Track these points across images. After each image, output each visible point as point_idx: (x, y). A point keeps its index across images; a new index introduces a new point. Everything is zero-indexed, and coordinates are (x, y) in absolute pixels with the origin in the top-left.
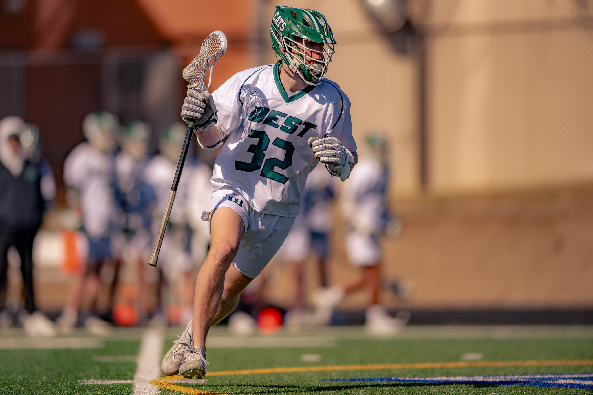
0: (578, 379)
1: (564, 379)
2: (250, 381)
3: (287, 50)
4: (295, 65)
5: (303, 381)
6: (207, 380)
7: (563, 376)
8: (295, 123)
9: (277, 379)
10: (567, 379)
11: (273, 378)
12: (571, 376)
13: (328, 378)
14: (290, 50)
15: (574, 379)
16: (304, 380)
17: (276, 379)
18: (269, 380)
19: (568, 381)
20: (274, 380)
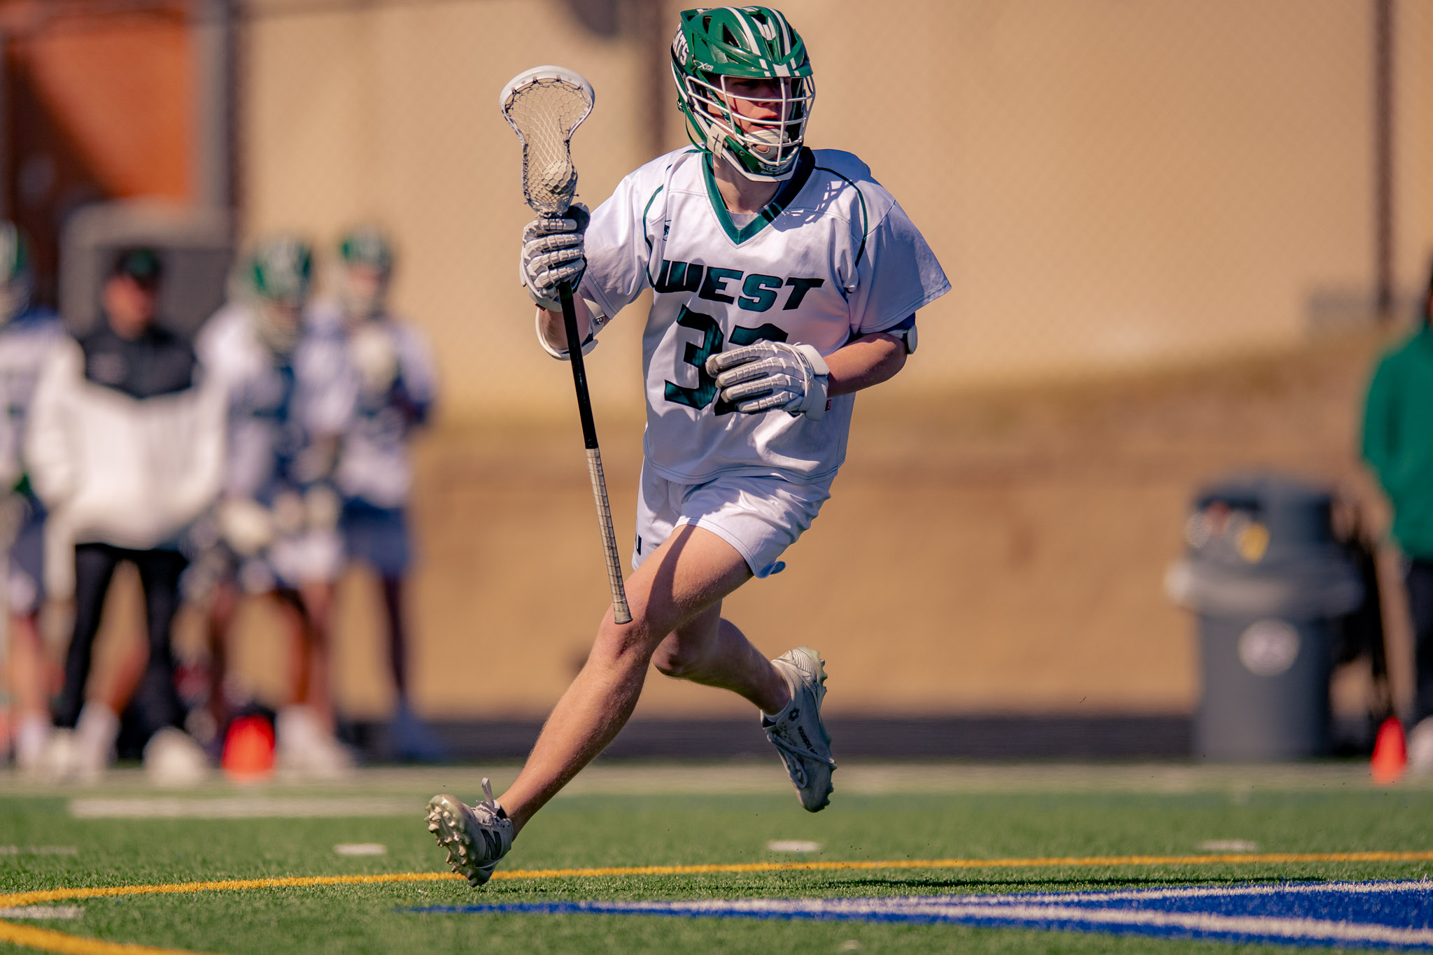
0: (1079, 904)
1: (1042, 904)
2: (198, 911)
3: (697, 107)
4: (717, 140)
5: (340, 911)
6: (83, 909)
7: (1039, 898)
8: (766, 286)
9: (271, 906)
10: (1048, 905)
11: (260, 904)
12: (1060, 898)
13: (408, 902)
14: (704, 106)
15: (1068, 905)
16: (344, 910)
17: (267, 905)
18: (249, 908)
19: (1051, 913)
20: (263, 908)
